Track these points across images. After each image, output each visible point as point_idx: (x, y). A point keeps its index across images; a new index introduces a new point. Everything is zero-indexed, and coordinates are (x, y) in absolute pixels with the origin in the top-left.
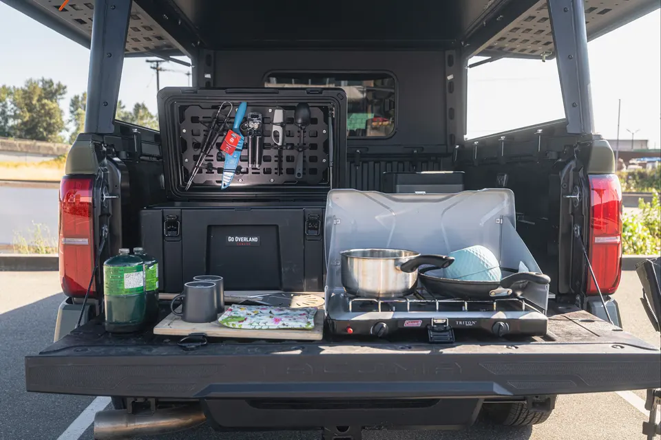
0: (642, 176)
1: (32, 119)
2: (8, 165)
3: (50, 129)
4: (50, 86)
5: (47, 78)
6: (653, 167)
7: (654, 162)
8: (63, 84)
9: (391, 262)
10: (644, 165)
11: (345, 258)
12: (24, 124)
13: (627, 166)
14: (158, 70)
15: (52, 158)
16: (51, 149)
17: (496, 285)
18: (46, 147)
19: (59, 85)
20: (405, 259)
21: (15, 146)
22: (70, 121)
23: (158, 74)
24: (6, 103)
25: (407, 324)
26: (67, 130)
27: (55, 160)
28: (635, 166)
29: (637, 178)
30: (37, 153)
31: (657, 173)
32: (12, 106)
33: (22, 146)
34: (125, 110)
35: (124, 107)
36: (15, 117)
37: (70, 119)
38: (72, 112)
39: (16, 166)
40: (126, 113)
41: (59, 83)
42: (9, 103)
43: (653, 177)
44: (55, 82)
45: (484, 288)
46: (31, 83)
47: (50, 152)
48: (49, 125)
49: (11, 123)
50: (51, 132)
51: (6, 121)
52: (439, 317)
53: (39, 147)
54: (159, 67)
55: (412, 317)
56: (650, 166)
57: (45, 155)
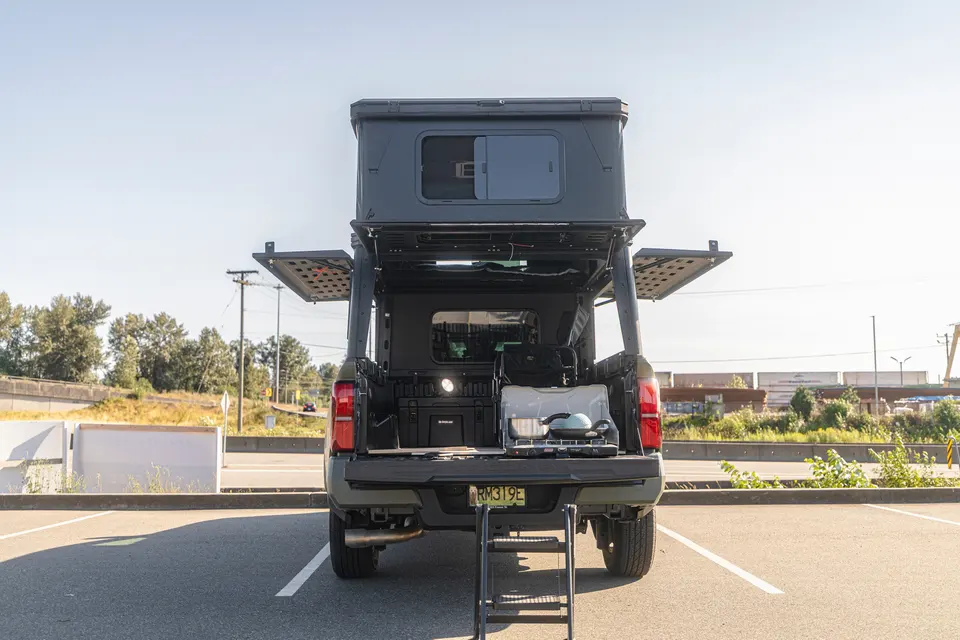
0: (913, 421)
1: (56, 352)
2: (24, 416)
3: (82, 365)
4: (88, 306)
5: (84, 295)
6: (928, 409)
7: (930, 401)
8: (107, 303)
9: (535, 421)
10: (916, 407)
11: (510, 420)
12: (44, 358)
13: (892, 408)
14: (242, 284)
15: (87, 405)
16: (86, 392)
17: (588, 431)
18: (78, 391)
19: (100, 304)
20: (543, 419)
21: (36, 389)
22: (108, 354)
23: (242, 289)
24: (21, 330)
25: (546, 451)
26: (106, 367)
27: (90, 408)
28: (904, 408)
29: (907, 424)
30: (66, 399)
31: (934, 417)
32: (30, 334)
33: (46, 389)
34: (186, 338)
35: (186, 334)
36: (32, 348)
37: (109, 350)
38: (111, 341)
39: (36, 417)
40: (188, 342)
41: (101, 301)
42: (25, 329)
43: (929, 423)
44: (95, 301)
45: (582, 432)
46: (60, 302)
47: (84, 398)
48: (81, 358)
49: (25, 357)
50: (81, 369)
51: (20, 354)
52: (562, 447)
53: (69, 389)
54: (245, 280)
55: (548, 447)
56: (923, 407)
57: (76, 401)
